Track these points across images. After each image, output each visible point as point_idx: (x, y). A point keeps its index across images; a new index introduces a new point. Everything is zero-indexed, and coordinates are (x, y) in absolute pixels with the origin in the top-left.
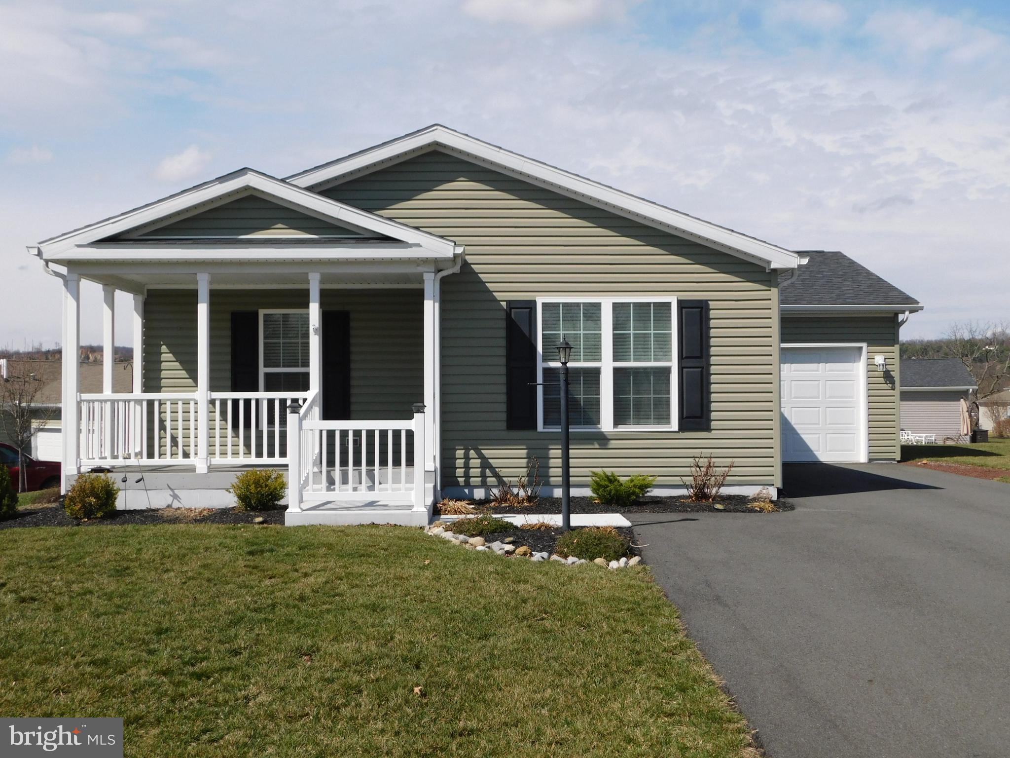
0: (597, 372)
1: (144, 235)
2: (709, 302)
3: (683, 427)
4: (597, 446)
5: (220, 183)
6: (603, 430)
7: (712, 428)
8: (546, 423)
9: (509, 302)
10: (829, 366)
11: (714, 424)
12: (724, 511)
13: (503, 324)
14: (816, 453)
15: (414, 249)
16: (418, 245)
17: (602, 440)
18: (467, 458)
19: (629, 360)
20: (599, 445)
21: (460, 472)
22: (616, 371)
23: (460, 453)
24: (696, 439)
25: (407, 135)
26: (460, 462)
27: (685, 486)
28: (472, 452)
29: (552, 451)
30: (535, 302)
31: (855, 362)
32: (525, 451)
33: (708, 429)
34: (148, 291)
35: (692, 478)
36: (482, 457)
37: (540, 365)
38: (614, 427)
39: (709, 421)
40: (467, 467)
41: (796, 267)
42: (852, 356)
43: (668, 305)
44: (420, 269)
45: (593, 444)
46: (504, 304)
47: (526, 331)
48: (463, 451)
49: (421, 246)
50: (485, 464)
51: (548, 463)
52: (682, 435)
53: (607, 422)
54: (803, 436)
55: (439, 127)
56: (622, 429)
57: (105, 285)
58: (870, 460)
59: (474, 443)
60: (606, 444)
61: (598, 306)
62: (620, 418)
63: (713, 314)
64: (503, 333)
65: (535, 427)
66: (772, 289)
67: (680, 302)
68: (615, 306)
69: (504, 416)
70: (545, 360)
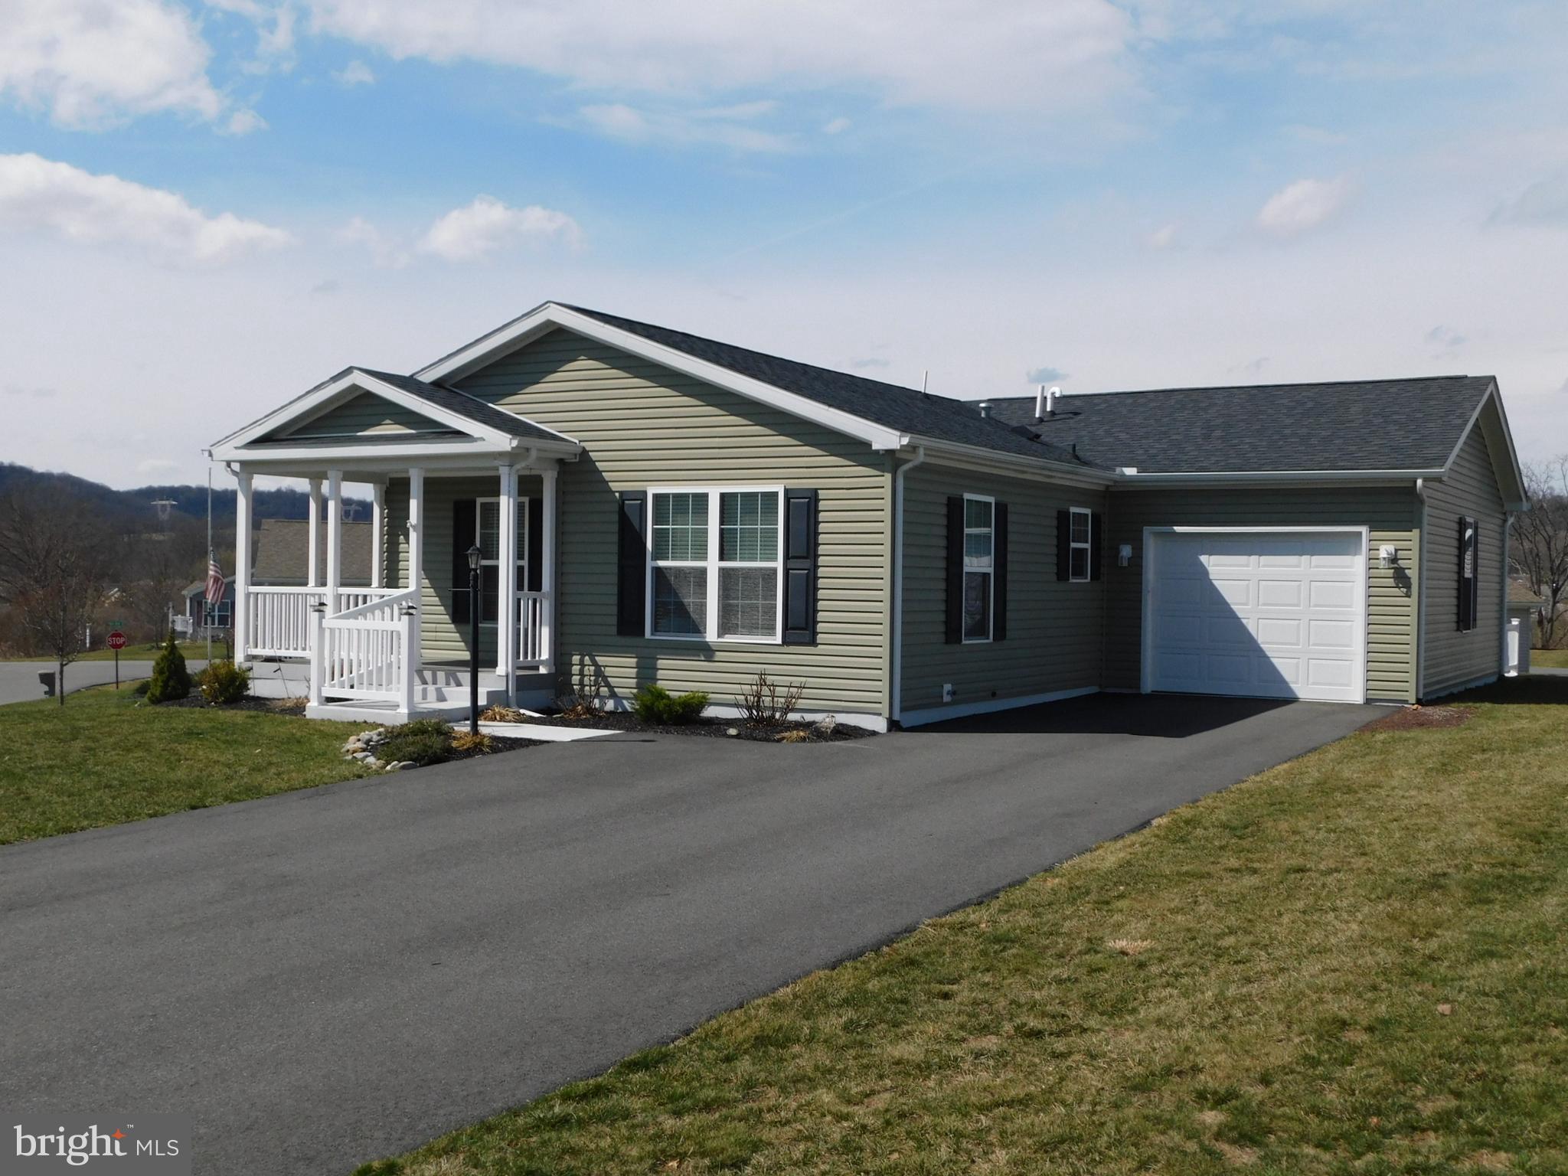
0: (703, 572)
1: (292, 434)
2: (819, 491)
3: (786, 642)
4: (703, 658)
5: (334, 382)
6: (707, 640)
7: (818, 642)
8: (655, 629)
9: (621, 493)
10: (1316, 559)
11: (820, 638)
12: (737, 737)
13: (615, 517)
14: (1292, 686)
15: (479, 443)
16: (482, 439)
17: (707, 651)
18: (582, 664)
19: (734, 559)
20: (704, 656)
21: (575, 679)
22: (722, 570)
23: (576, 659)
24: (800, 654)
25: (523, 316)
26: (576, 669)
27: (737, 705)
28: (587, 658)
29: (660, 661)
30: (645, 493)
31: (1355, 555)
32: (635, 660)
33: (813, 643)
35: (743, 697)
36: (595, 663)
37: (650, 564)
38: (719, 637)
39: (815, 633)
40: (581, 674)
41: (899, 448)
42: (1344, 545)
43: (776, 494)
44: (496, 463)
45: (699, 656)
46: (617, 494)
47: (637, 525)
48: (579, 657)
49: (484, 440)
50: (599, 673)
51: (655, 675)
52: (786, 649)
53: (711, 634)
54: (1274, 661)
55: (552, 305)
56: (729, 639)
57: (310, 479)
58: (1368, 701)
59: (590, 649)
60: (712, 656)
61: (705, 496)
62: (724, 628)
63: (822, 505)
64: (615, 528)
65: (643, 633)
66: (886, 474)
67: (787, 491)
68: (723, 496)
69: (614, 620)
70: (655, 558)
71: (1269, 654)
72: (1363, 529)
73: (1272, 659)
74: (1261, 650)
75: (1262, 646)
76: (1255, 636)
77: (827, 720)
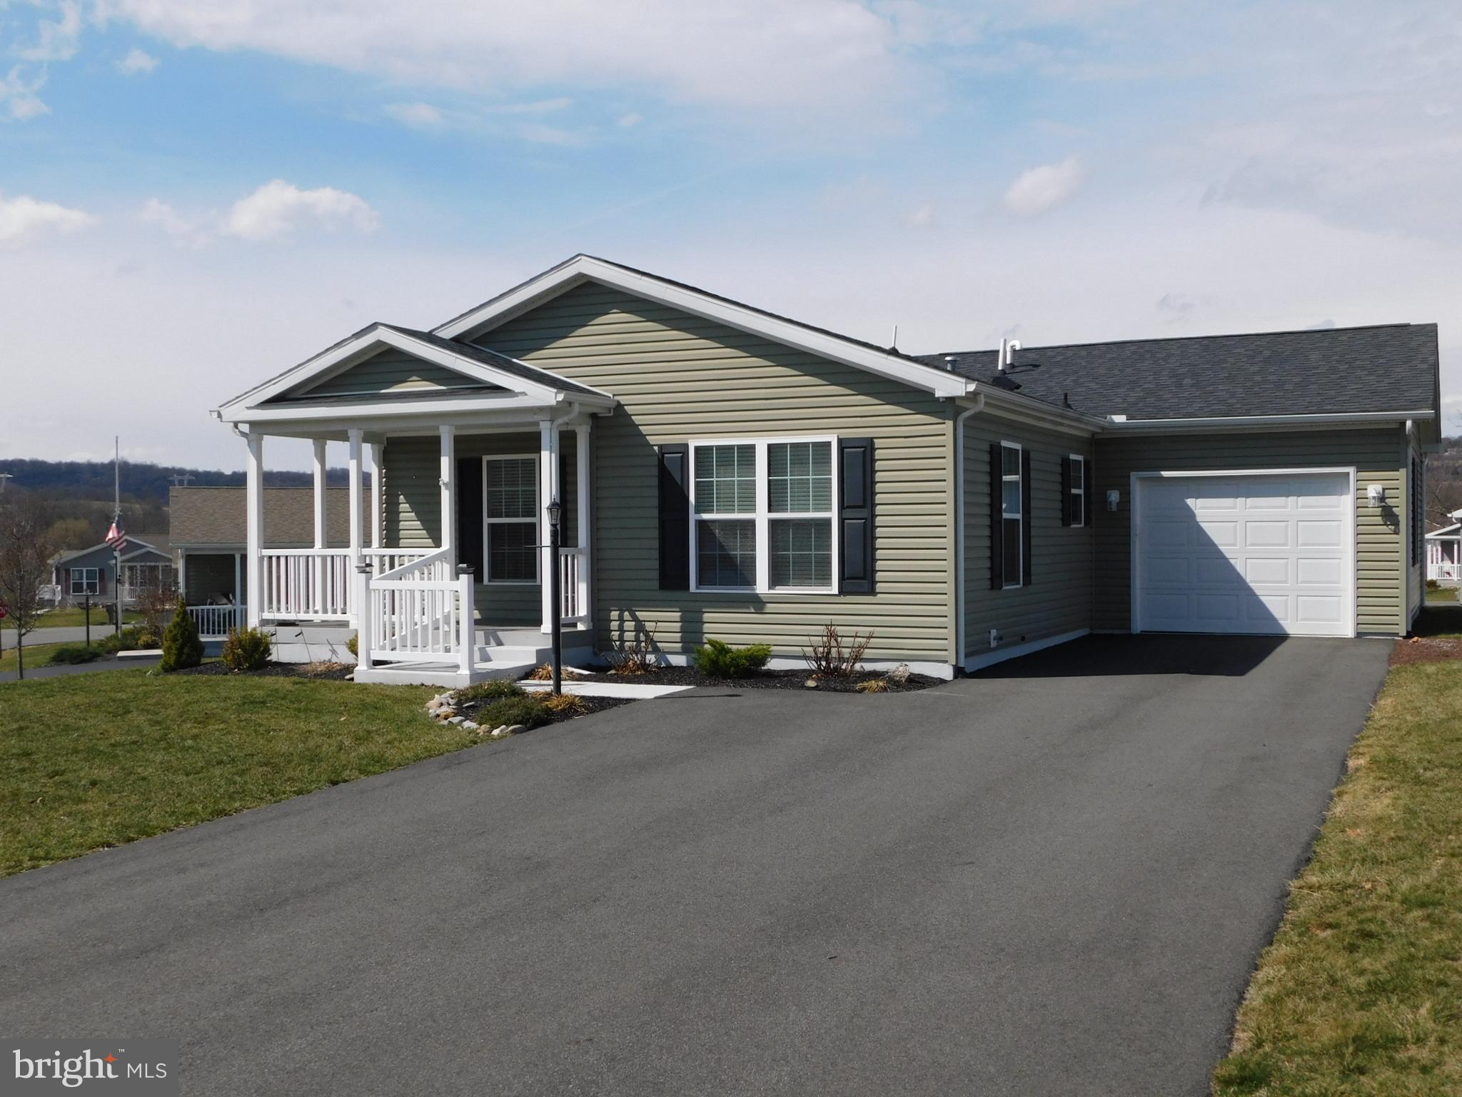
0: (751, 524)
2: (875, 440)
3: (842, 591)
4: (753, 611)
5: (357, 339)
6: (758, 592)
7: (877, 591)
8: (701, 582)
9: (661, 446)
10: (1302, 500)
11: (879, 587)
12: (816, 688)
13: (655, 471)
14: (1281, 622)
15: (520, 398)
16: (524, 394)
17: (757, 604)
18: (621, 620)
19: (785, 510)
20: (755, 609)
21: (615, 635)
22: (773, 524)
23: (614, 614)
24: (858, 604)
25: (553, 269)
26: (614, 625)
27: (805, 657)
28: (626, 613)
29: (706, 615)
30: (687, 446)
31: (1342, 495)
32: (680, 614)
33: (872, 592)
34: (388, 439)
35: (811, 649)
36: (635, 619)
37: (693, 517)
38: (770, 588)
39: (874, 583)
40: (621, 630)
41: (964, 395)
42: (1333, 486)
43: (828, 444)
44: (536, 418)
45: (748, 608)
46: (656, 448)
47: (678, 479)
48: (618, 612)
49: (526, 395)
50: (640, 627)
51: (702, 628)
52: (842, 599)
53: (762, 585)
54: (1262, 598)
55: (583, 258)
56: (780, 590)
58: (1359, 635)
59: (628, 605)
60: (762, 608)
61: (753, 447)
62: (777, 577)
63: (878, 454)
64: (655, 481)
65: (688, 587)
66: (946, 421)
67: (840, 441)
68: (770, 447)
69: (656, 575)
70: (698, 511)
71: (1258, 592)
72: (1351, 470)
73: (1260, 597)
74: (1249, 590)
75: (1250, 584)
76: (1244, 577)
77: (901, 669)
